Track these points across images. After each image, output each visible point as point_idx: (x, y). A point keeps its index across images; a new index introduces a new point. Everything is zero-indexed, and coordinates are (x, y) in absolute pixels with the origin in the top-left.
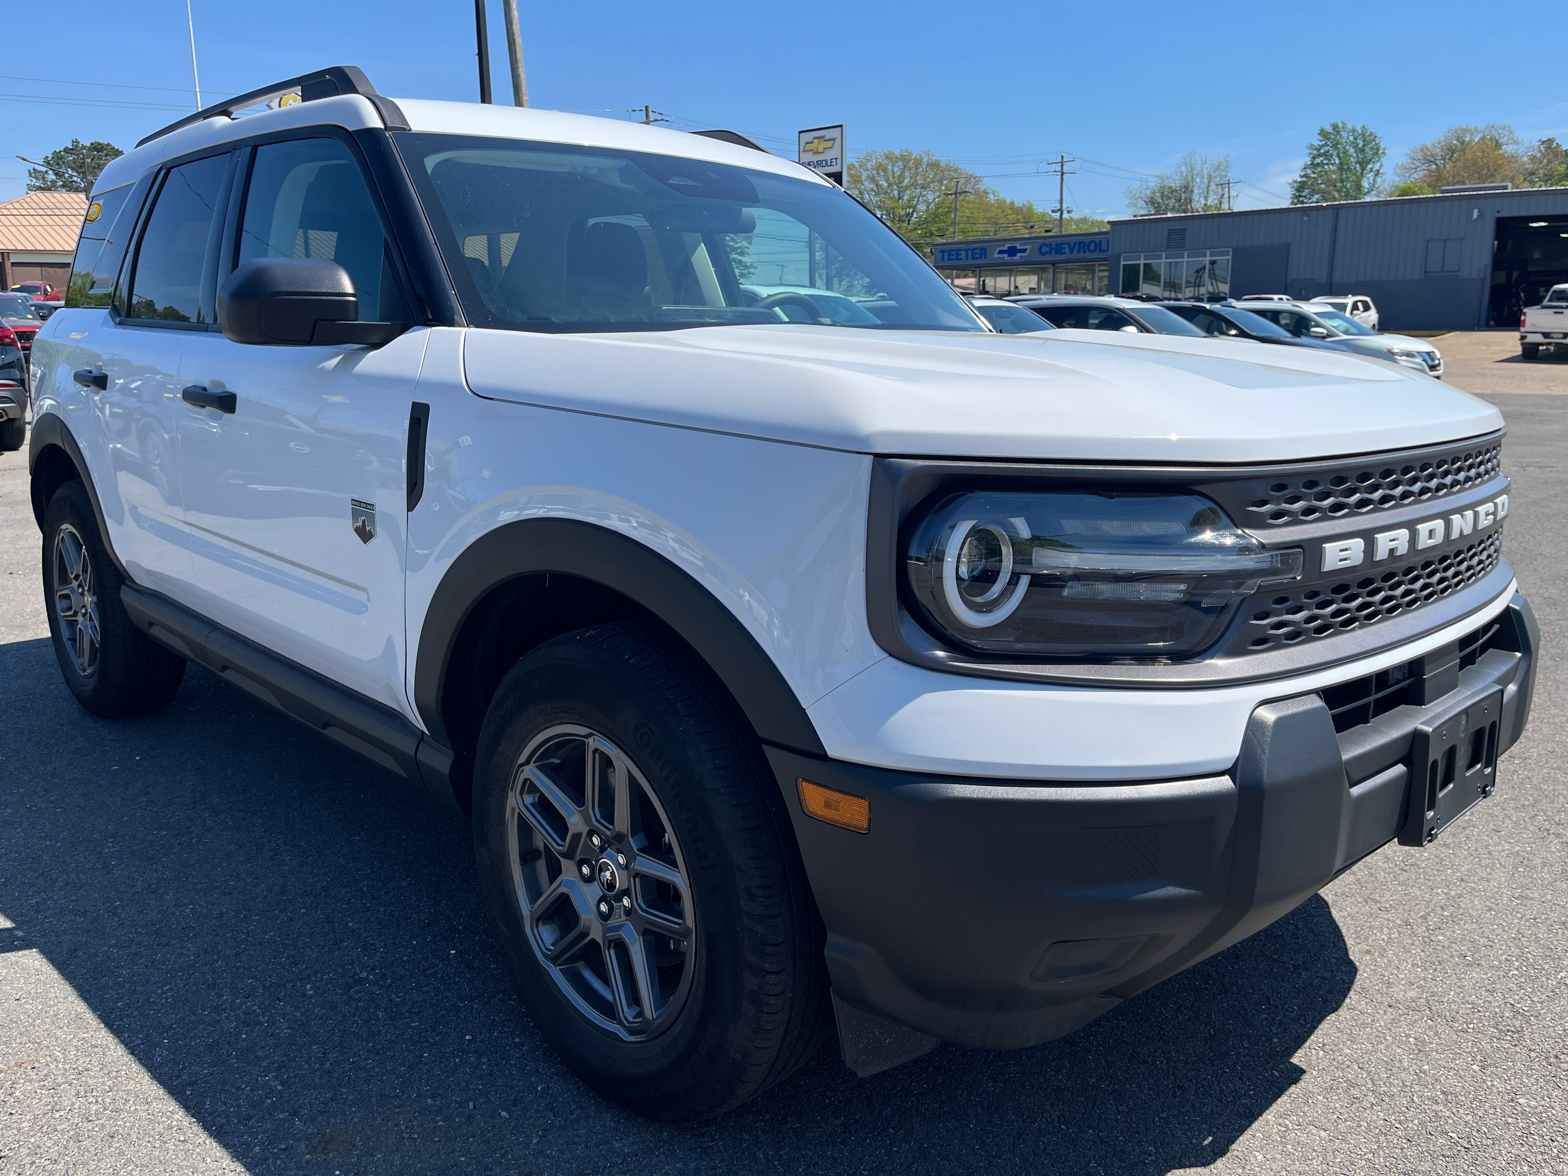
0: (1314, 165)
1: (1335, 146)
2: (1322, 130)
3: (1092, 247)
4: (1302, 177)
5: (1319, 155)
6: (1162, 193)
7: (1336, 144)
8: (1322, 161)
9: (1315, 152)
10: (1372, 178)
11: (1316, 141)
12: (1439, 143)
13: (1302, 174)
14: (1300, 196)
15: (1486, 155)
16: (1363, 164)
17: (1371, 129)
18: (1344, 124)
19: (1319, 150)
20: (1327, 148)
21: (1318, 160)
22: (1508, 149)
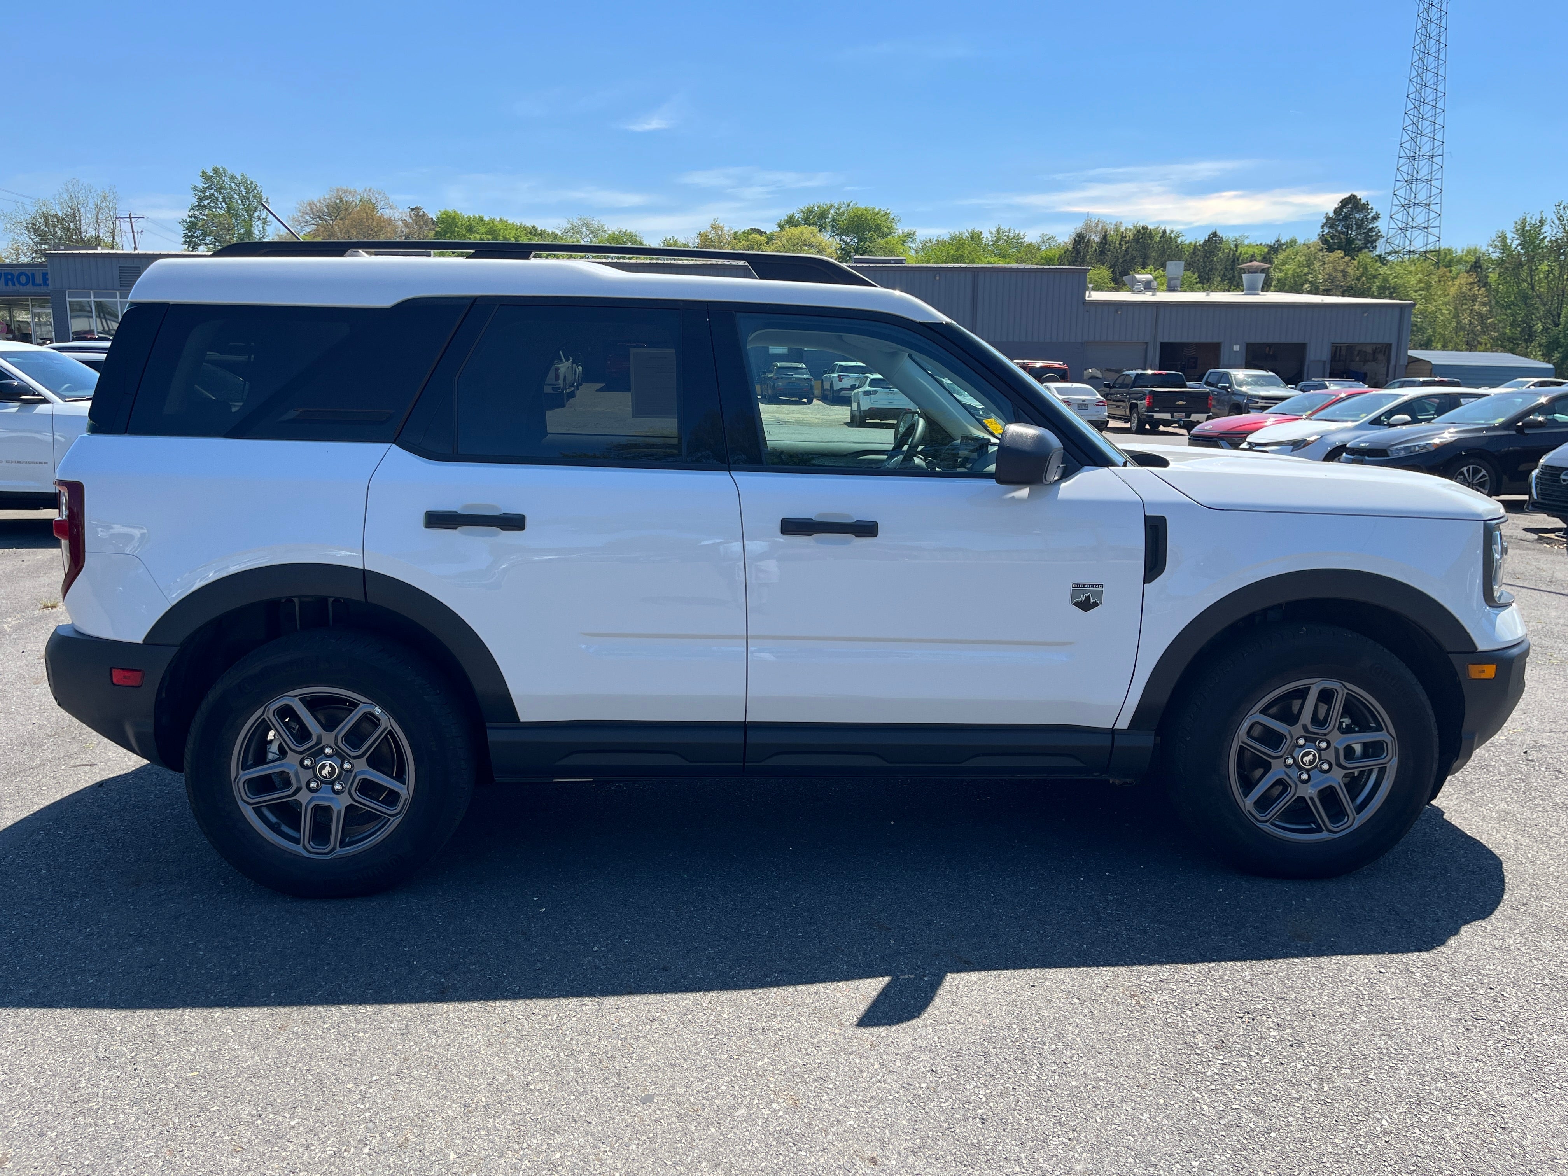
0: (200, 207)
1: (219, 189)
2: (203, 172)
3: (23, 279)
4: (191, 217)
5: (206, 198)
6: (46, 220)
7: (220, 188)
8: (208, 204)
9: (200, 194)
10: (261, 226)
11: (201, 184)
12: (324, 200)
13: (190, 214)
14: (192, 236)
15: (370, 216)
16: (250, 211)
17: (250, 177)
18: (224, 170)
19: (204, 192)
20: (212, 191)
21: (206, 202)
22: (387, 213)
